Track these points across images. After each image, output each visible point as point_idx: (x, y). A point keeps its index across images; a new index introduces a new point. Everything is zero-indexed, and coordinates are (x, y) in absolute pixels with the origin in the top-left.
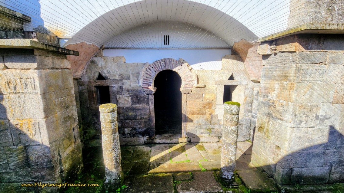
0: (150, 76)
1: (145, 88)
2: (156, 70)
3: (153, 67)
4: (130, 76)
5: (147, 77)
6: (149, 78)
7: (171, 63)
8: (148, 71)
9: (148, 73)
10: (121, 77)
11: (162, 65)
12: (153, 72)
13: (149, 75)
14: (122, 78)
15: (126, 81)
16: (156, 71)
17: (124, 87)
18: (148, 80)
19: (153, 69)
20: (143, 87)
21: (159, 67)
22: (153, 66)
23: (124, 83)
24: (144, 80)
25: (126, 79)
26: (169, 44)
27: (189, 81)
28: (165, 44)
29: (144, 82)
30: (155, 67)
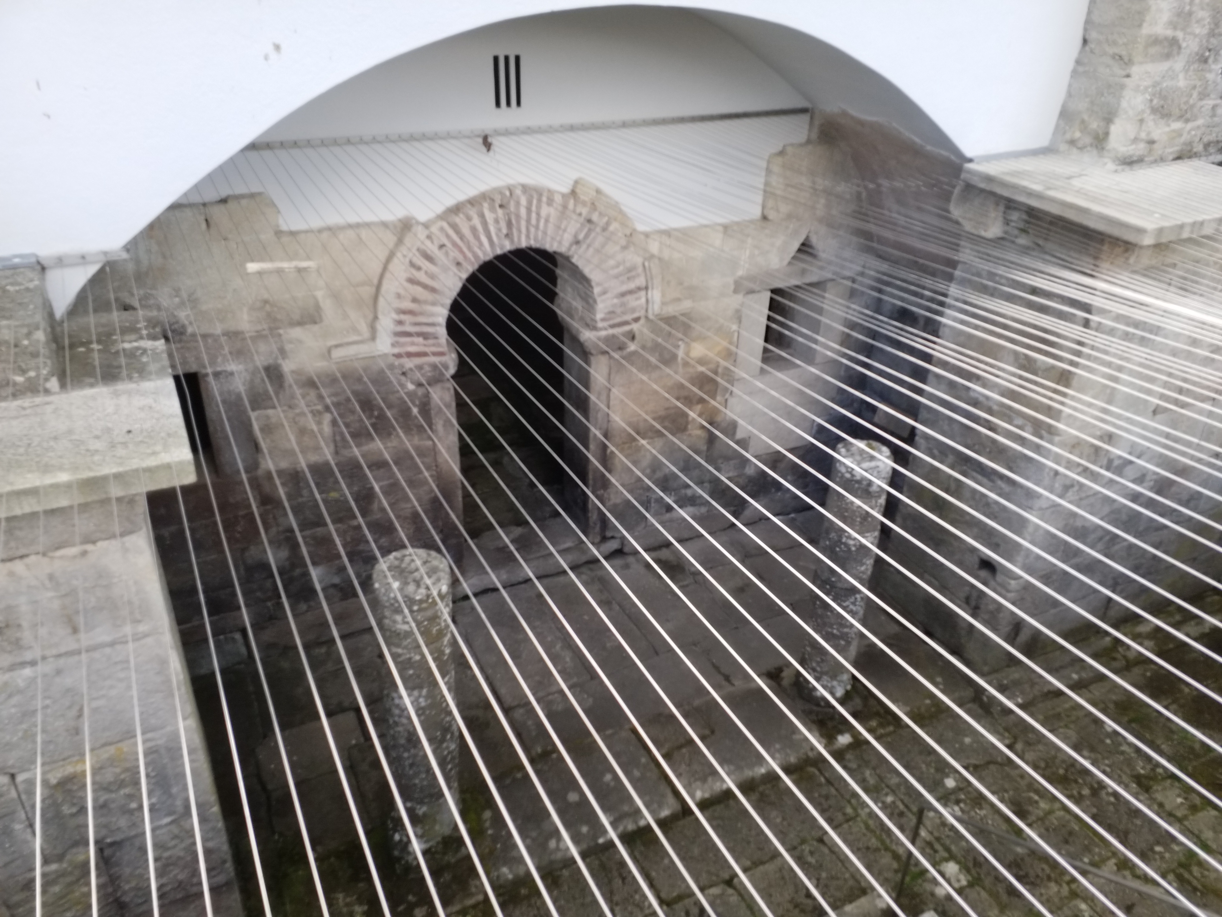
0: (433, 290)
1: (409, 355)
2: (461, 259)
3: (445, 241)
4: (318, 308)
5: (415, 300)
6: (426, 302)
7: (538, 214)
8: (419, 269)
9: (421, 276)
10: (269, 315)
11: (492, 226)
12: (445, 269)
13: (425, 287)
14: (275, 320)
15: (296, 332)
16: (465, 264)
17: (288, 367)
18: (422, 314)
19: (447, 254)
20: (396, 351)
21: (477, 238)
22: (448, 236)
23: (288, 347)
24: (403, 317)
25: (300, 323)
26: (519, 103)
27: (623, 295)
28: (498, 104)
29: (400, 329)
30: (455, 244)
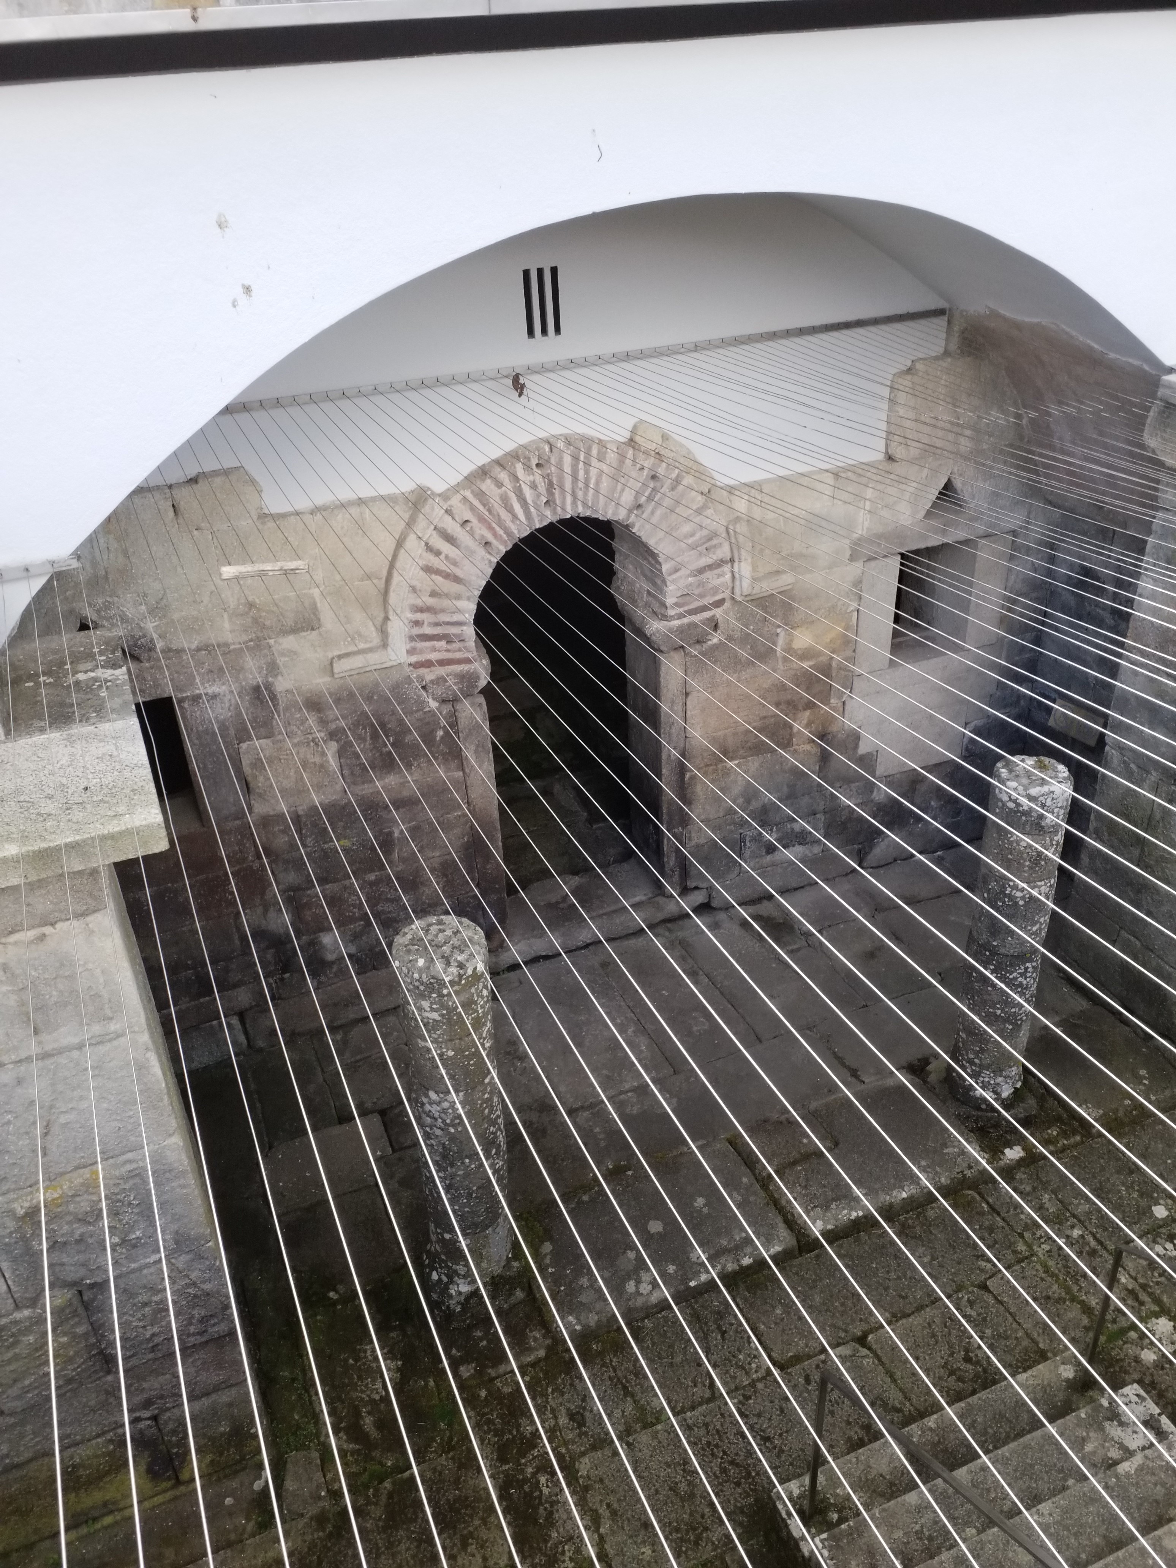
0: (457, 579)
1: (428, 664)
2: (490, 537)
3: (468, 515)
4: (314, 609)
5: (433, 594)
6: (447, 596)
7: (587, 472)
8: (438, 553)
9: (441, 563)
10: (256, 621)
11: (528, 493)
12: (469, 554)
13: (447, 576)
14: (264, 627)
15: (289, 642)
16: (494, 542)
17: (281, 685)
18: (443, 611)
19: (471, 533)
20: (413, 659)
21: (510, 510)
22: (473, 508)
23: (281, 661)
24: (419, 616)
25: (294, 630)
26: (558, 330)
27: (701, 571)
28: (531, 333)
29: (416, 631)
30: (482, 520)
